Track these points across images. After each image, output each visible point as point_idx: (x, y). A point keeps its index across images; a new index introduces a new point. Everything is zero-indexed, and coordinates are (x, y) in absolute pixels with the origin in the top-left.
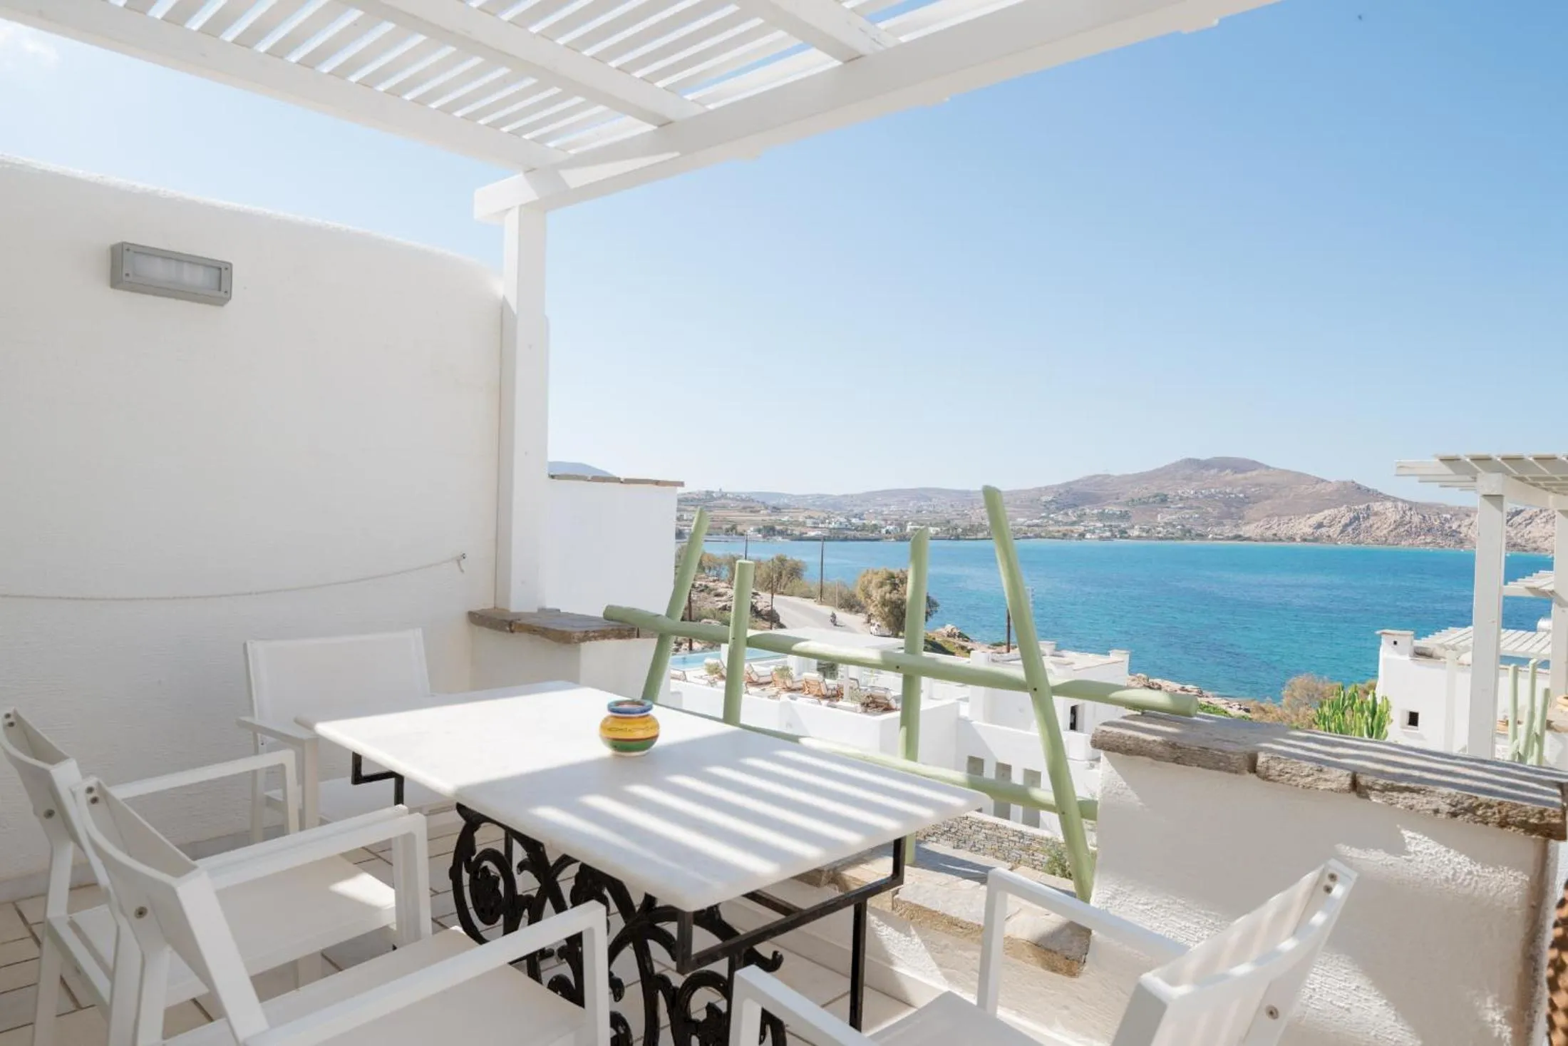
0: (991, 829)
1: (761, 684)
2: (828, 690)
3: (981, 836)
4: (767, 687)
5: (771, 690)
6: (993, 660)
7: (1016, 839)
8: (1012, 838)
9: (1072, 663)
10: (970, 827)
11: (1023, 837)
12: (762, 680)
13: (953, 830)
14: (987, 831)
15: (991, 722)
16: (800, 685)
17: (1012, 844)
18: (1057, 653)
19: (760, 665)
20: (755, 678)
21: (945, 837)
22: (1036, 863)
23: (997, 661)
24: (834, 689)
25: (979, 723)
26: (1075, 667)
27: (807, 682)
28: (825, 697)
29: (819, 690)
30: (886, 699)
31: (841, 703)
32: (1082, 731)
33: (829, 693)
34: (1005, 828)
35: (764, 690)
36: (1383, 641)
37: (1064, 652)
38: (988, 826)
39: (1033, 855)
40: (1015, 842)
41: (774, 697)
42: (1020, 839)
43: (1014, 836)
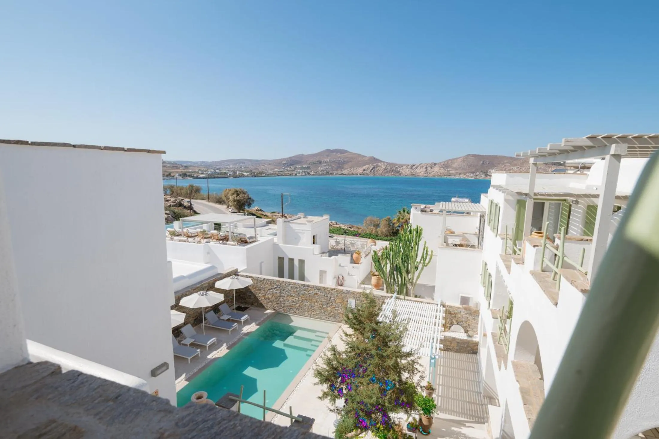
0: (293, 285)
1: (193, 237)
2: (221, 237)
3: (289, 287)
4: (196, 238)
5: (197, 239)
6: (285, 222)
7: (303, 287)
8: (301, 287)
9: (313, 221)
10: (285, 285)
11: (305, 286)
12: (193, 235)
13: (279, 287)
14: (291, 286)
15: (285, 244)
16: (209, 236)
17: (301, 289)
18: (305, 217)
19: (192, 229)
20: (190, 235)
21: (275, 289)
22: (310, 294)
23: (286, 222)
24: (224, 236)
25: (281, 245)
26: (314, 222)
27: (212, 235)
28: (220, 240)
29: (218, 237)
30: (245, 238)
31: (228, 243)
32: (316, 244)
33: (222, 238)
34: (298, 284)
35: (194, 239)
36: (413, 207)
37: (308, 217)
38: (292, 284)
39: (309, 292)
40: (302, 288)
41: (199, 242)
42: (304, 287)
43: (301, 286)
